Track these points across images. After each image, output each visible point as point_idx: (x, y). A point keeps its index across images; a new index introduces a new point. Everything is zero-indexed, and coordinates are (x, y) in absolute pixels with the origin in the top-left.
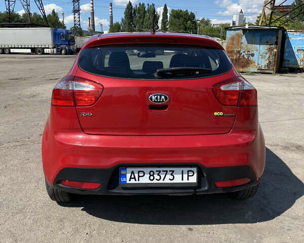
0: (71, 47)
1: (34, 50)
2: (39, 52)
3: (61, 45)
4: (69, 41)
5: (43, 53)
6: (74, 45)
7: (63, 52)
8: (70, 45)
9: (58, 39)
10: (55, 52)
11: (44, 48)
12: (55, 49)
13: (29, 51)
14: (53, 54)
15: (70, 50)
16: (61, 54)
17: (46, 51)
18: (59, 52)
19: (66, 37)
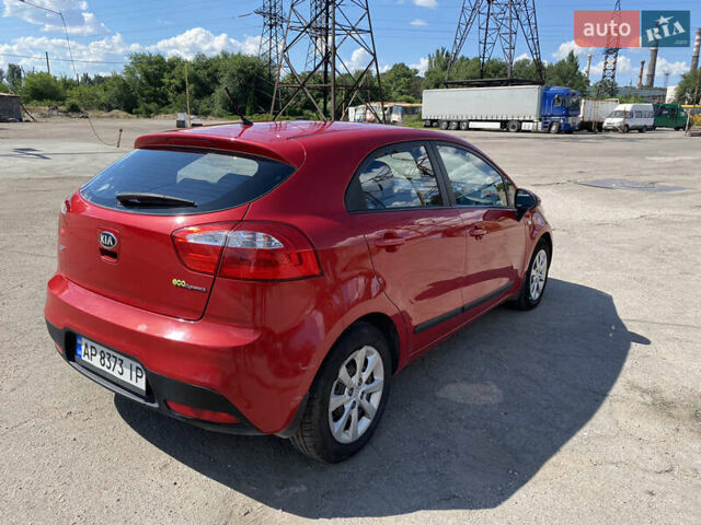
0: (570, 120)
1: (505, 124)
2: (513, 127)
3: (552, 115)
4: (567, 109)
5: (519, 130)
6: (576, 116)
7: (554, 128)
8: (567, 115)
9: (549, 104)
10: (540, 129)
11: (521, 122)
12: (540, 123)
13: (497, 125)
14: (537, 132)
15: (567, 125)
16: (549, 132)
17: (525, 126)
18: (547, 129)
19: (564, 101)
